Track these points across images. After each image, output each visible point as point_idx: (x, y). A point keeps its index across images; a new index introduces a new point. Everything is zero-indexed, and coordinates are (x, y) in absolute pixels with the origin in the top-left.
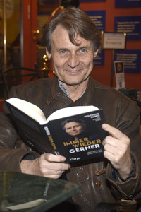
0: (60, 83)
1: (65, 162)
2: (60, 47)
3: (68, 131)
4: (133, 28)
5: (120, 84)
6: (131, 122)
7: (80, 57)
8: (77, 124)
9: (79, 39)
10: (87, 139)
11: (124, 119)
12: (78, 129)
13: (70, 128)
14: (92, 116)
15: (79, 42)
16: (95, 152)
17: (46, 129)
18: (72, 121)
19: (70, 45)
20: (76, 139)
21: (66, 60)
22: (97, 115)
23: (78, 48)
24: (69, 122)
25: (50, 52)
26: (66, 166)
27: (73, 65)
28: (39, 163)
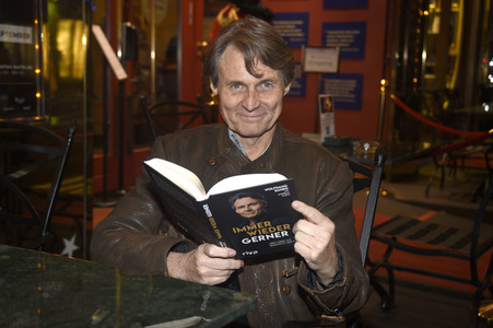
0: (231, 133)
1: (236, 258)
2: (232, 79)
3: (239, 211)
4: (351, 41)
5: (328, 129)
6: (339, 194)
7: (261, 95)
8: (254, 201)
9: (260, 67)
10: (268, 223)
11: (330, 190)
12: (255, 208)
13: (243, 207)
14: (276, 189)
15: (260, 73)
16: (281, 243)
17: (206, 207)
18: (245, 196)
19: (246, 77)
20: (252, 223)
21: (240, 99)
22: (285, 188)
23: (258, 80)
24: (241, 197)
25: (215, 86)
26: (237, 264)
27: (250, 108)
28: (195, 259)
